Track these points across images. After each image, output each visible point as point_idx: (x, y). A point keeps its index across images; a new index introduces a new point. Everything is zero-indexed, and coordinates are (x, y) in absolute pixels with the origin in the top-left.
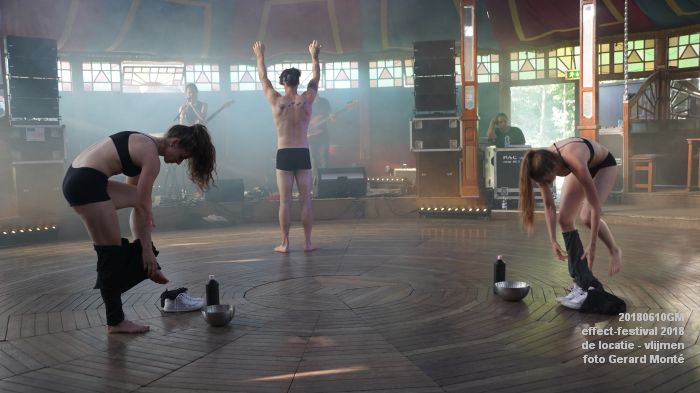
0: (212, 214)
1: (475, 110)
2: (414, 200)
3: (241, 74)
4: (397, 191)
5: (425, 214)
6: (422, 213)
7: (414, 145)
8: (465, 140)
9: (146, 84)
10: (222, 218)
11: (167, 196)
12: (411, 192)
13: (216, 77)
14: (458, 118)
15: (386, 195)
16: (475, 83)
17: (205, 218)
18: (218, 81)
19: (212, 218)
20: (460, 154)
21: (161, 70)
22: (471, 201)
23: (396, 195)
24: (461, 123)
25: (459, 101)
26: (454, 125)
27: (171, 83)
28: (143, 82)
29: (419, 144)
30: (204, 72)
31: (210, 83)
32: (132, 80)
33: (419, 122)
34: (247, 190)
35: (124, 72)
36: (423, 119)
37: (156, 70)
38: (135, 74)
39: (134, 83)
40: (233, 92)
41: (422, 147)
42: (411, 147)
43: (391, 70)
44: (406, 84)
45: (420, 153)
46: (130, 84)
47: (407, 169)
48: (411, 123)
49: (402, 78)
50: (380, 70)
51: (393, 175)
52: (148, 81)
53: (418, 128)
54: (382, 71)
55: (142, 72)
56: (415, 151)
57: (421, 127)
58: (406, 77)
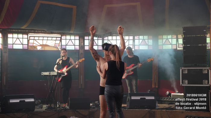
2: (183, 112)
4: (173, 106)
7: (183, 82)
11: (49, 105)
14: (208, 68)
15: (166, 109)
18: (78, 44)
20: (209, 88)
21: (49, 38)
23: (172, 109)
24: (210, 71)
26: (206, 72)
27: (54, 45)
28: (39, 45)
29: (185, 82)
30: (71, 40)
31: (74, 45)
32: (33, 43)
33: (186, 69)
34: (92, 103)
35: (30, 39)
36: (188, 68)
37: (46, 38)
38: (35, 40)
39: (34, 45)
40: (86, 50)
41: (187, 83)
42: (181, 83)
43: (170, 40)
44: (179, 48)
45: (186, 86)
46: (32, 45)
47: (179, 94)
48: (181, 70)
49: (176, 44)
50: (164, 40)
51: (171, 96)
52: (42, 44)
53: (185, 73)
54: (166, 40)
55: (39, 40)
56: (183, 85)
57: (187, 73)
58: (179, 44)
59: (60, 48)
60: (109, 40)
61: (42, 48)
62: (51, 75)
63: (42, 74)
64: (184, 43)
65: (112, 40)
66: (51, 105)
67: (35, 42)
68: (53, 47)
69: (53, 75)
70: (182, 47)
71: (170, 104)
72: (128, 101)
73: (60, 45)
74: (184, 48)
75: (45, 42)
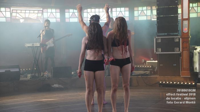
0: (56, 84)
1: (188, 32)
2: (156, 78)
3: (71, 14)
4: (148, 72)
5: (162, 85)
6: (160, 84)
7: (156, 50)
8: (183, 48)
9: (23, 18)
10: (61, 86)
11: (33, 74)
12: (155, 73)
13: (58, 15)
14: (179, 37)
15: (142, 75)
16: (188, 19)
17: (52, 86)
18: (59, 17)
19: (56, 86)
20: (180, 55)
21: (31, 12)
22: (186, 79)
23: (147, 75)
24: (181, 39)
25: (180, 28)
26: (177, 40)
27: (36, 18)
28: (22, 18)
29: (159, 50)
30: (52, 13)
31: (55, 18)
32: (16, 16)
33: (159, 38)
34: (73, 72)
35: (12, 12)
36: (161, 37)
37: (28, 11)
38: (18, 13)
39: (17, 18)
40: (67, 22)
41: (160, 51)
42: (155, 51)
43: (145, 12)
44: (153, 19)
45: (159, 54)
46: (15, 18)
47: (153, 61)
48: (155, 39)
49: (151, 16)
50: (140, 12)
51: (146, 64)
52: (24, 17)
53: (159, 42)
54: (141, 12)
55: (21, 13)
56: (157, 53)
57: (160, 41)
58: (153, 15)
59: (42, 21)
60: (88, 13)
61: (24, 21)
62: (34, 47)
63: (26, 46)
64: (158, 14)
65: (91, 12)
66: (35, 74)
67: (18, 15)
68: (36, 20)
69: (37, 46)
70: (156, 18)
71: (145, 71)
72: (107, 69)
73: (42, 17)
74: (158, 18)
75: (27, 15)
